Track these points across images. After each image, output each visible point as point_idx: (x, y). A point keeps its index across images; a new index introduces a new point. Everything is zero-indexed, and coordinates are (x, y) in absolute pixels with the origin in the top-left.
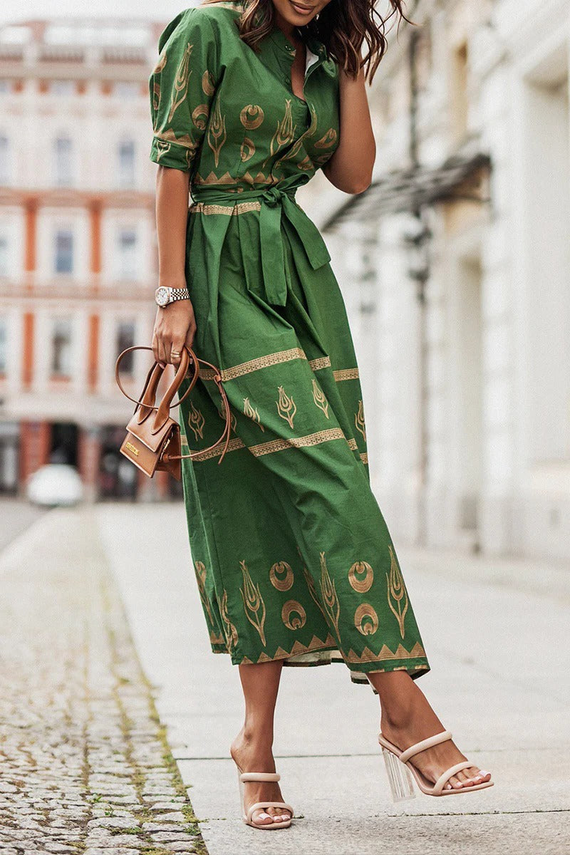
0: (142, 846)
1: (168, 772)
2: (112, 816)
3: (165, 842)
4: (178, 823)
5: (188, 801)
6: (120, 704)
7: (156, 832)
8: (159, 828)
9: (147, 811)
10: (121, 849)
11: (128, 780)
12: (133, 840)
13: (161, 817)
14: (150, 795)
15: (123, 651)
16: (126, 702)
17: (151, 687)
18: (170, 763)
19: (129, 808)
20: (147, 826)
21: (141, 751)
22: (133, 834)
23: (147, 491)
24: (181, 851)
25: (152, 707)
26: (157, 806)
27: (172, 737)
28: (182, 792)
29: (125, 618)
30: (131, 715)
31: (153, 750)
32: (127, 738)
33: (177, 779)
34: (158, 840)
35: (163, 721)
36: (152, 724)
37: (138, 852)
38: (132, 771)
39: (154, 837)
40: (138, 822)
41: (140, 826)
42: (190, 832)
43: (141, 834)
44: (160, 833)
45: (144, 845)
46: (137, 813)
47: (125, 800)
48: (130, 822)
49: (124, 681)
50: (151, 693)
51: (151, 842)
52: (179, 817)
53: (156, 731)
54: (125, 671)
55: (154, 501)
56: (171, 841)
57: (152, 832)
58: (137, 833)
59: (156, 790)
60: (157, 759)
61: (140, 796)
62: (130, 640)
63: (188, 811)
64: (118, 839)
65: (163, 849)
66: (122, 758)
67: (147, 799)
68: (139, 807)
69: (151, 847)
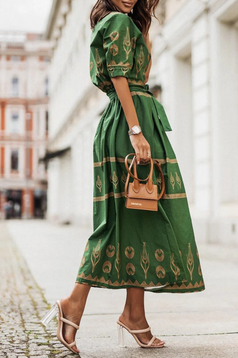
0: (51, 349)
1: (54, 321)
2: (37, 338)
3: (59, 348)
6: (30, 296)
7: (55, 344)
8: (55, 342)
9: (49, 336)
10: (43, 351)
11: (39, 325)
12: (47, 347)
13: (55, 338)
14: (49, 330)
15: (28, 276)
16: (33, 295)
17: (41, 290)
19: (42, 335)
20: (51, 342)
21: (42, 314)
22: (46, 345)
23: (25, 215)
24: (66, 351)
25: (43, 297)
26: (53, 334)
29: (26, 263)
30: (35, 300)
32: (36, 309)
34: (56, 347)
35: (49, 302)
36: (44, 304)
37: (50, 352)
39: (54, 346)
40: (47, 340)
41: (48, 342)
43: (49, 345)
44: (56, 344)
45: (52, 349)
46: (46, 337)
47: (40, 332)
48: (45, 341)
49: (30, 287)
51: (54, 348)
53: (46, 306)
54: (30, 283)
55: (29, 219)
56: (61, 347)
57: (53, 344)
58: (47, 345)
59: (51, 328)
61: (46, 331)
62: (29, 272)
64: (41, 347)
65: (59, 350)
66: (35, 316)
67: (48, 332)
68: (46, 335)
69: (54, 350)
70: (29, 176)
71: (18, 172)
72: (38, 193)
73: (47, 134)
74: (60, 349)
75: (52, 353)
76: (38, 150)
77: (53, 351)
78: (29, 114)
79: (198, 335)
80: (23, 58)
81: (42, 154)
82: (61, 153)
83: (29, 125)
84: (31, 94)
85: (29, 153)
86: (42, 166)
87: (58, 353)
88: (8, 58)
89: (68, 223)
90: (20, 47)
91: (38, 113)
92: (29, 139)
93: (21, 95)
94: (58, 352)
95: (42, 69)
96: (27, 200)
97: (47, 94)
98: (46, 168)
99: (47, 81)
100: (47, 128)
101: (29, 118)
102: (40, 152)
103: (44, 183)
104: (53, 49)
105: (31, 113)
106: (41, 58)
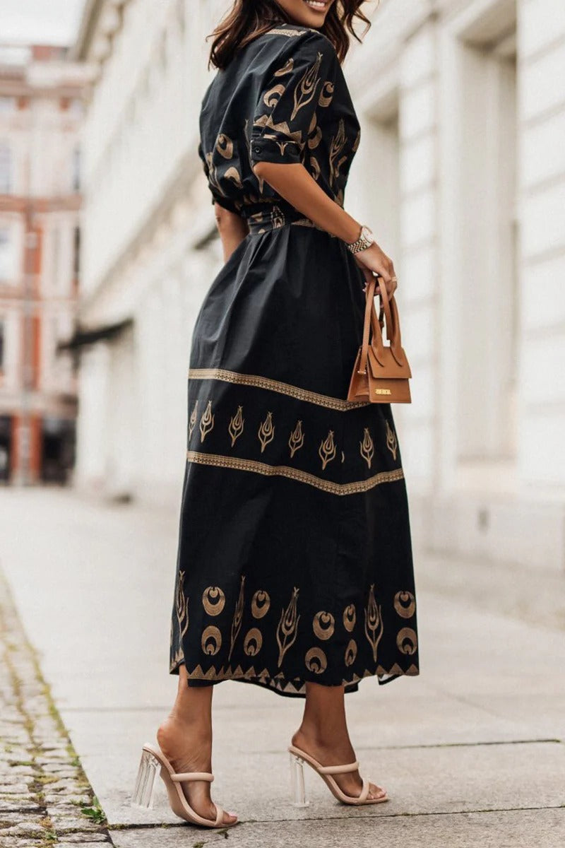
1: (53, 720)
2: (11, 752)
3: (54, 772)
4: (62, 758)
5: (70, 742)
7: (46, 764)
8: (48, 761)
9: (38, 749)
10: (19, 776)
11: (20, 726)
12: (29, 770)
13: (48, 754)
14: (39, 737)
15: (10, 622)
17: (35, 652)
18: (54, 713)
19: (23, 747)
20: (39, 760)
21: (30, 704)
22: (28, 765)
23: (19, 476)
24: (67, 778)
25: (37, 668)
26: (46, 746)
27: (55, 693)
28: (65, 735)
31: (41, 703)
32: (17, 693)
33: (60, 726)
34: (48, 770)
36: (37, 682)
37: (33, 778)
38: (23, 719)
39: (44, 768)
40: (31, 756)
41: (33, 760)
42: (73, 764)
43: (34, 766)
45: (38, 773)
46: (30, 751)
47: (20, 741)
48: (27, 758)
49: (12, 648)
50: (35, 657)
51: (42, 771)
52: (64, 753)
53: (40, 687)
54: (13, 639)
55: (26, 485)
56: (58, 771)
57: (43, 764)
58: (31, 765)
59: (45, 733)
60: (43, 710)
61: (32, 738)
62: (15, 612)
63: (70, 749)
64: (17, 769)
65: (52, 777)
66: (14, 708)
67: (37, 741)
68: (31, 746)
69: (42, 775)
70: (31, 383)
71: (2, 373)
72: (53, 425)
73: (76, 282)
74: (55, 775)
75: (38, 782)
76: (55, 322)
77: (40, 777)
78: (33, 235)
80: (23, 102)
81: (66, 331)
82: (114, 333)
83: (32, 261)
84: (40, 187)
85: (32, 328)
86: (66, 362)
87: (50, 783)
89: (125, 499)
91: (57, 233)
92: (30, 294)
93: (17, 188)
94: (50, 780)
95: (68, 128)
96: (25, 441)
97: (77, 186)
98: (76, 366)
99: (77, 153)
100: (77, 267)
101: (33, 245)
102: (59, 326)
103: (71, 402)
104: (94, 83)
105: (38, 231)
106: (65, 104)
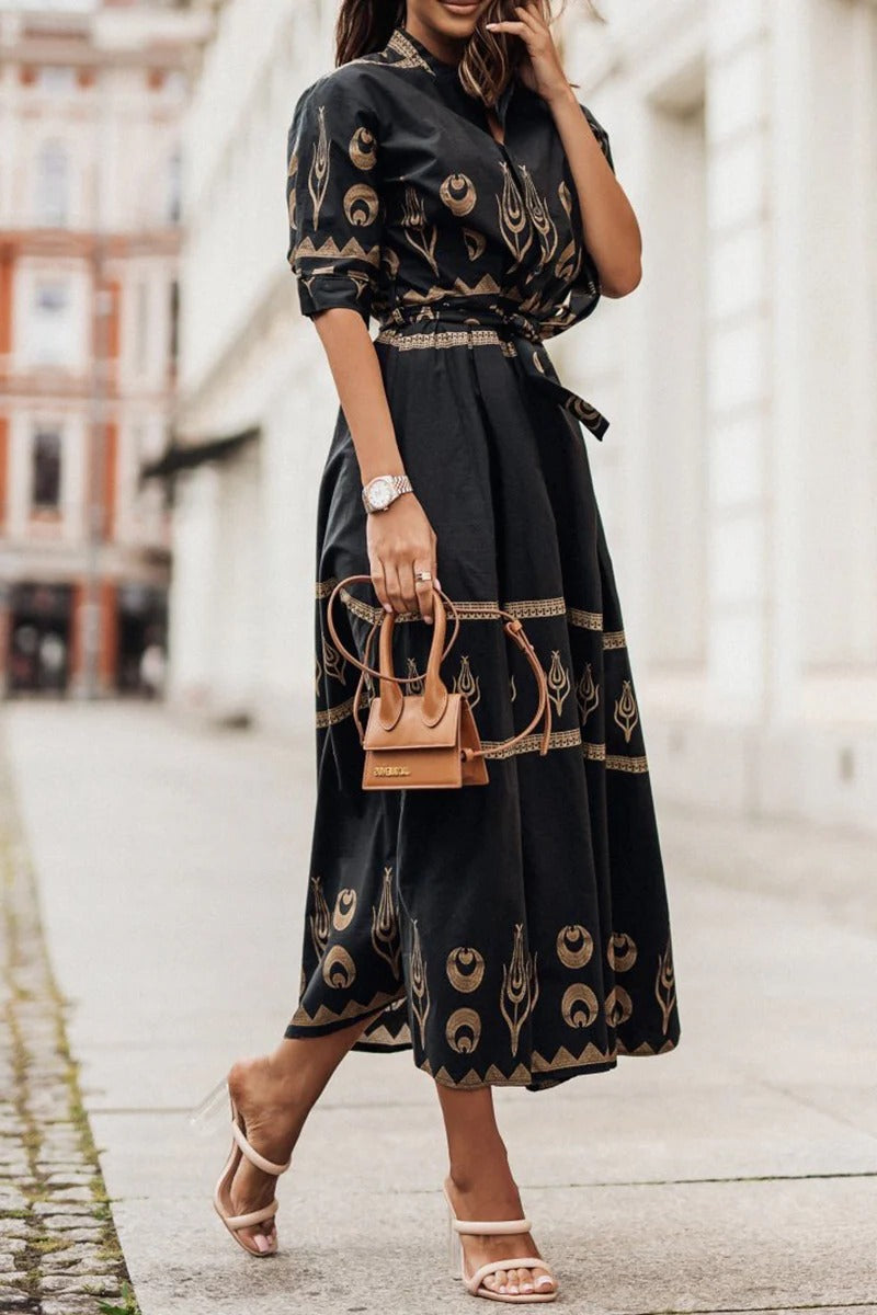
0: (30, 1235)
1: (76, 1130)
3: (63, 1230)
4: (82, 1203)
5: (99, 1172)
6: (14, 1030)
7: (52, 1215)
8: (55, 1209)
9: (41, 1186)
11: (18, 1141)
12: (18, 1226)
13: (59, 1195)
14: (47, 1163)
15: (27, 946)
16: (25, 1025)
17: (62, 1002)
18: (80, 1118)
19: (17, 1182)
20: (40, 1208)
21: (41, 1100)
22: (19, 1218)
23: (82, 682)
24: (84, 1242)
25: (61, 1033)
26: (56, 1179)
27: (85, 1079)
28: (92, 1159)
29: (34, 892)
30: (30, 1045)
31: (56, 1098)
32: (21, 1079)
33: (87, 1141)
34: (54, 1226)
35: (75, 1054)
36: (58, 1059)
37: (24, 1243)
38: (24, 1128)
39: (48, 1222)
40: (26, 1201)
41: (30, 1207)
42: (98, 1216)
43: (30, 1218)
44: (55, 1218)
45: (34, 1233)
46: (26, 1189)
47: (12, 1170)
48: (19, 1203)
49: (23, 995)
50: (60, 1008)
51: (43, 1229)
52: (85, 1194)
53: (64, 1069)
54: (27, 978)
55: (94, 698)
56: (71, 1229)
57: (46, 1216)
58: (24, 1217)
59: (57, 1156)
60: (62, 1111)
61: (33, 1165)
62: (38, 930)
63: (99, 1187)
65: (60, 1240)
66: (10, 1108)
67: (41, 1169)
68: (30, 1180)
69: (42, 1237)
70: (102, 532)
71: (57, 517)
72: (134, 601)
73: (173, 371)
74: (65, 1236)
75: (32, 1250)
76: (139, 432)
77: (38, 1241)
78: (105, 296)
79: (572, 1186)
80: (86, 76)
81: (154, 445)
82: (227, 451)
83: (105, 336)
84: (116, 217)
85: (105, 441)
86: (154, 495)
87: (54, 1250)
88: (28, 76)
89: (240, 723)
90: (78, 35)
91: (143, 290)
92: (105, 388)
93: (78, 219)
94: (55, 1245)
95: (161, 118)
96: (92, 625)
97: (175, 215)
98: (170, 500)
99: (177, 159)
100: (174, 347)
101: (105, 309)
102: (144, 438)
103: (161, 560)
104: (203, 44)
105: (114, 288)
106: (156, 79)
